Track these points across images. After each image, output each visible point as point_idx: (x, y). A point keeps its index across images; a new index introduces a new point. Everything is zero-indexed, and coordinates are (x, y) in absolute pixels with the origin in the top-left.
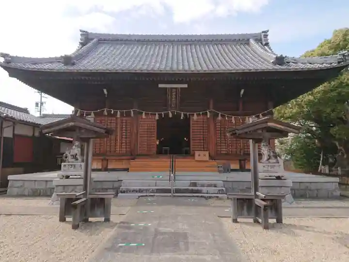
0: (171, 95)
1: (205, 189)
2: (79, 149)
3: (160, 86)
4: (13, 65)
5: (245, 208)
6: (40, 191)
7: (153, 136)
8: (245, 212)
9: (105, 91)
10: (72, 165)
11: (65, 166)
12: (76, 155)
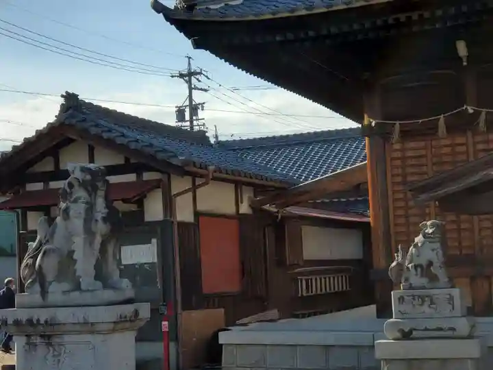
2: (438, 245)
9: (462, 48)
10: (422, 298)
11: (401, 299)
12: (430, 264)
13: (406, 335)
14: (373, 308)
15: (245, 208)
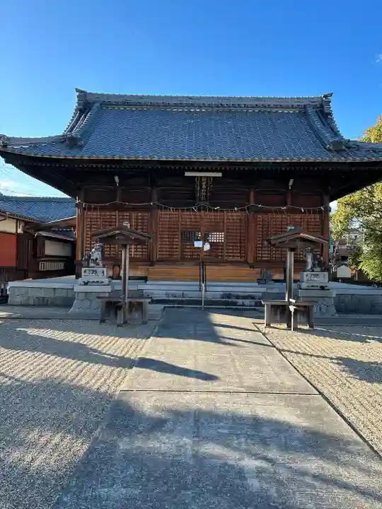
0: (201, 186)
1: (240, 301)
2: (100, 253)
3: (187, 174)
4: (9, 149)
5: (278, 313)
6: (48, 300)
7: (177, 237)
8: (278, 317)
9: (117, 179)
10: (93, 271)
11: (85, 271)
12: (97, 259)
13: (86, 284)
14: (75, 276)
15: (20, 231)
